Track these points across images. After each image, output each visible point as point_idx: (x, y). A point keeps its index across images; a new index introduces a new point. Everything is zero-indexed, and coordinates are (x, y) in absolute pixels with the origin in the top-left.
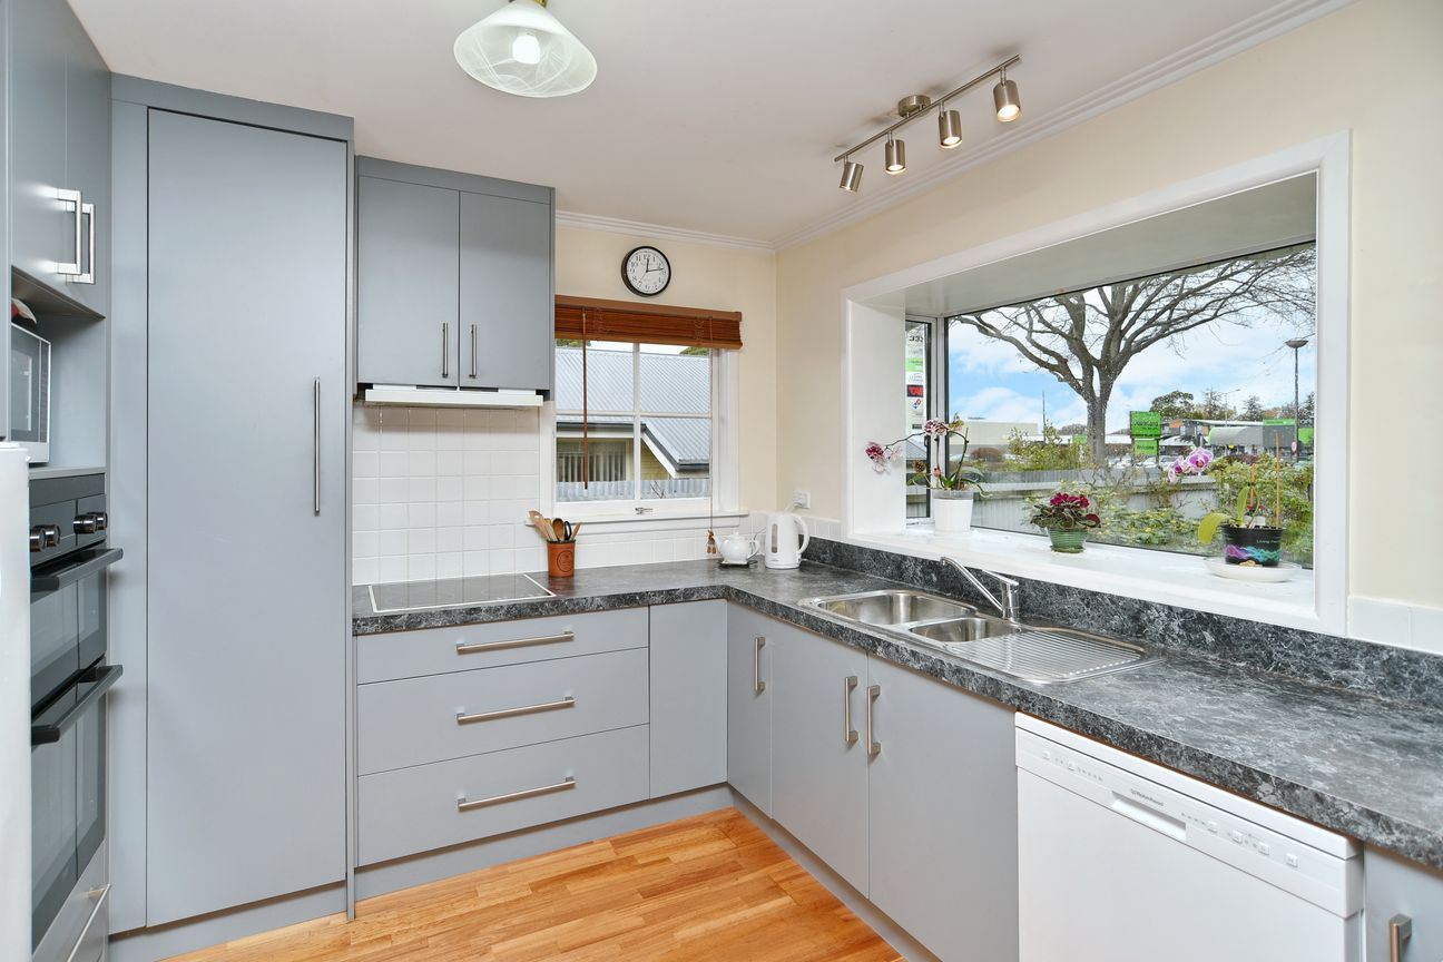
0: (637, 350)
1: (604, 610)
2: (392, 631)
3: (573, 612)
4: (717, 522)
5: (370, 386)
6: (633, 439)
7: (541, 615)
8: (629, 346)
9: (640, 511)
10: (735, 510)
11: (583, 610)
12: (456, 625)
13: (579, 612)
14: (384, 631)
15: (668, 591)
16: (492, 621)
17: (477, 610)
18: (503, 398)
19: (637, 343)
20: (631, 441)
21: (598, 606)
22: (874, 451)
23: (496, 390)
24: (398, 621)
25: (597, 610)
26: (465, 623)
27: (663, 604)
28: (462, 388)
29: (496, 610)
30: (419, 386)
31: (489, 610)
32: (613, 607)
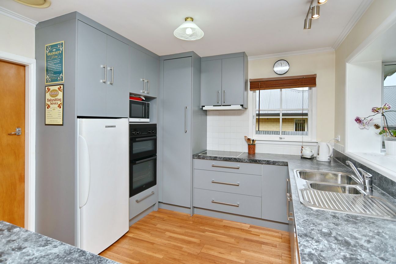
0: (281, 91)
1: (248, 163)
2: (200, 159)
3: (239, 162)
4: (304, 144)
5: (204, 106)
6: (279, 118)
7: (231, 161)
8: (279, 90)
9: (281, 138)
10: (315, 141)
11: (242, 162)
12: (212, 160)
13: (241, 162)
14: (198, 159)
15: (267, 161)
16: (219, 160)
17: (216, 157)
18: (232, 107)
19: (281, 89)
20: (279, 119)
21: (246, 161)
22: (358, 120)
23: (230, 105)
24: (201, 157)
25: (246, 162)
26: (214, 160)
27: (266, 164)
28: (223, 106)
29: (221, 158)
30: (214, 106)
31: (219, 158)
32: (250, 162)
